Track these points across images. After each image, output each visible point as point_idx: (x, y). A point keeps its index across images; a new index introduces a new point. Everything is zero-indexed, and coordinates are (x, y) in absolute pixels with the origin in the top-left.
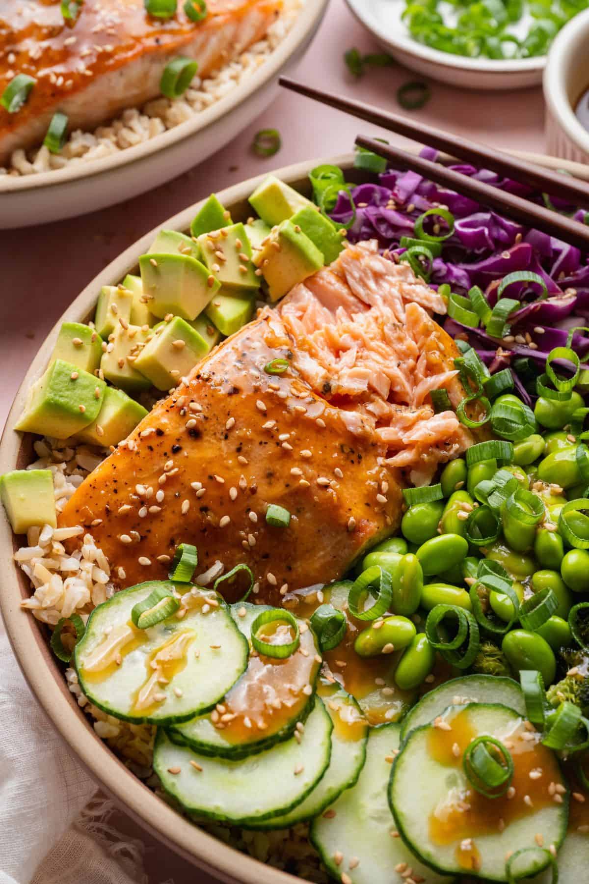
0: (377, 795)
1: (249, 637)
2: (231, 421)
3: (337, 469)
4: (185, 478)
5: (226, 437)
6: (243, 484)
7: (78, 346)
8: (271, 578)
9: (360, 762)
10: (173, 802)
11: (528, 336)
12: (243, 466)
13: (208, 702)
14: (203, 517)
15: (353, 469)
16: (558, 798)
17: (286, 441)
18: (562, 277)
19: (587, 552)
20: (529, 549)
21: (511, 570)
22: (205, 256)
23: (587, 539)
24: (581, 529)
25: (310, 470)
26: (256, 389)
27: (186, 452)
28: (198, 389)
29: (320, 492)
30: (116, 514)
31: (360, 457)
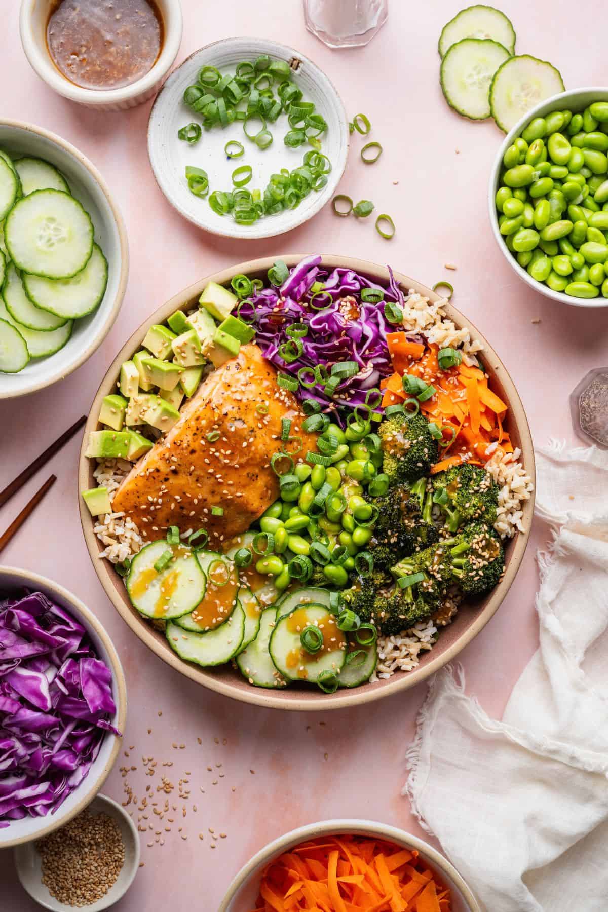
0: (266, 640)
1: (206, 573)
2: (192, 468)
4: (172, 493)
5: (191, 475)
6: (200, 497)
7: (114, 413)
8: (216, 534)
9: (257, 629)
10: (176, 653)
11: (346, 395)
12: (199, 487)
13: (189, 609)
14: (182, 512)
15: (254, 483)
16: (343, 648)
17: (220, 478)
18: (367, 352)
19: (367, 528)
20: (339, 521)
21: (330, 531)
22: (177, 355)
23: (367, 521)
24: (364, 516)
25: (232, 489)
26: (204, 451)
27: (171, 481)
28: (175, 449)
29: (238, 499)
30: (140, 509)
31: (257, 476)
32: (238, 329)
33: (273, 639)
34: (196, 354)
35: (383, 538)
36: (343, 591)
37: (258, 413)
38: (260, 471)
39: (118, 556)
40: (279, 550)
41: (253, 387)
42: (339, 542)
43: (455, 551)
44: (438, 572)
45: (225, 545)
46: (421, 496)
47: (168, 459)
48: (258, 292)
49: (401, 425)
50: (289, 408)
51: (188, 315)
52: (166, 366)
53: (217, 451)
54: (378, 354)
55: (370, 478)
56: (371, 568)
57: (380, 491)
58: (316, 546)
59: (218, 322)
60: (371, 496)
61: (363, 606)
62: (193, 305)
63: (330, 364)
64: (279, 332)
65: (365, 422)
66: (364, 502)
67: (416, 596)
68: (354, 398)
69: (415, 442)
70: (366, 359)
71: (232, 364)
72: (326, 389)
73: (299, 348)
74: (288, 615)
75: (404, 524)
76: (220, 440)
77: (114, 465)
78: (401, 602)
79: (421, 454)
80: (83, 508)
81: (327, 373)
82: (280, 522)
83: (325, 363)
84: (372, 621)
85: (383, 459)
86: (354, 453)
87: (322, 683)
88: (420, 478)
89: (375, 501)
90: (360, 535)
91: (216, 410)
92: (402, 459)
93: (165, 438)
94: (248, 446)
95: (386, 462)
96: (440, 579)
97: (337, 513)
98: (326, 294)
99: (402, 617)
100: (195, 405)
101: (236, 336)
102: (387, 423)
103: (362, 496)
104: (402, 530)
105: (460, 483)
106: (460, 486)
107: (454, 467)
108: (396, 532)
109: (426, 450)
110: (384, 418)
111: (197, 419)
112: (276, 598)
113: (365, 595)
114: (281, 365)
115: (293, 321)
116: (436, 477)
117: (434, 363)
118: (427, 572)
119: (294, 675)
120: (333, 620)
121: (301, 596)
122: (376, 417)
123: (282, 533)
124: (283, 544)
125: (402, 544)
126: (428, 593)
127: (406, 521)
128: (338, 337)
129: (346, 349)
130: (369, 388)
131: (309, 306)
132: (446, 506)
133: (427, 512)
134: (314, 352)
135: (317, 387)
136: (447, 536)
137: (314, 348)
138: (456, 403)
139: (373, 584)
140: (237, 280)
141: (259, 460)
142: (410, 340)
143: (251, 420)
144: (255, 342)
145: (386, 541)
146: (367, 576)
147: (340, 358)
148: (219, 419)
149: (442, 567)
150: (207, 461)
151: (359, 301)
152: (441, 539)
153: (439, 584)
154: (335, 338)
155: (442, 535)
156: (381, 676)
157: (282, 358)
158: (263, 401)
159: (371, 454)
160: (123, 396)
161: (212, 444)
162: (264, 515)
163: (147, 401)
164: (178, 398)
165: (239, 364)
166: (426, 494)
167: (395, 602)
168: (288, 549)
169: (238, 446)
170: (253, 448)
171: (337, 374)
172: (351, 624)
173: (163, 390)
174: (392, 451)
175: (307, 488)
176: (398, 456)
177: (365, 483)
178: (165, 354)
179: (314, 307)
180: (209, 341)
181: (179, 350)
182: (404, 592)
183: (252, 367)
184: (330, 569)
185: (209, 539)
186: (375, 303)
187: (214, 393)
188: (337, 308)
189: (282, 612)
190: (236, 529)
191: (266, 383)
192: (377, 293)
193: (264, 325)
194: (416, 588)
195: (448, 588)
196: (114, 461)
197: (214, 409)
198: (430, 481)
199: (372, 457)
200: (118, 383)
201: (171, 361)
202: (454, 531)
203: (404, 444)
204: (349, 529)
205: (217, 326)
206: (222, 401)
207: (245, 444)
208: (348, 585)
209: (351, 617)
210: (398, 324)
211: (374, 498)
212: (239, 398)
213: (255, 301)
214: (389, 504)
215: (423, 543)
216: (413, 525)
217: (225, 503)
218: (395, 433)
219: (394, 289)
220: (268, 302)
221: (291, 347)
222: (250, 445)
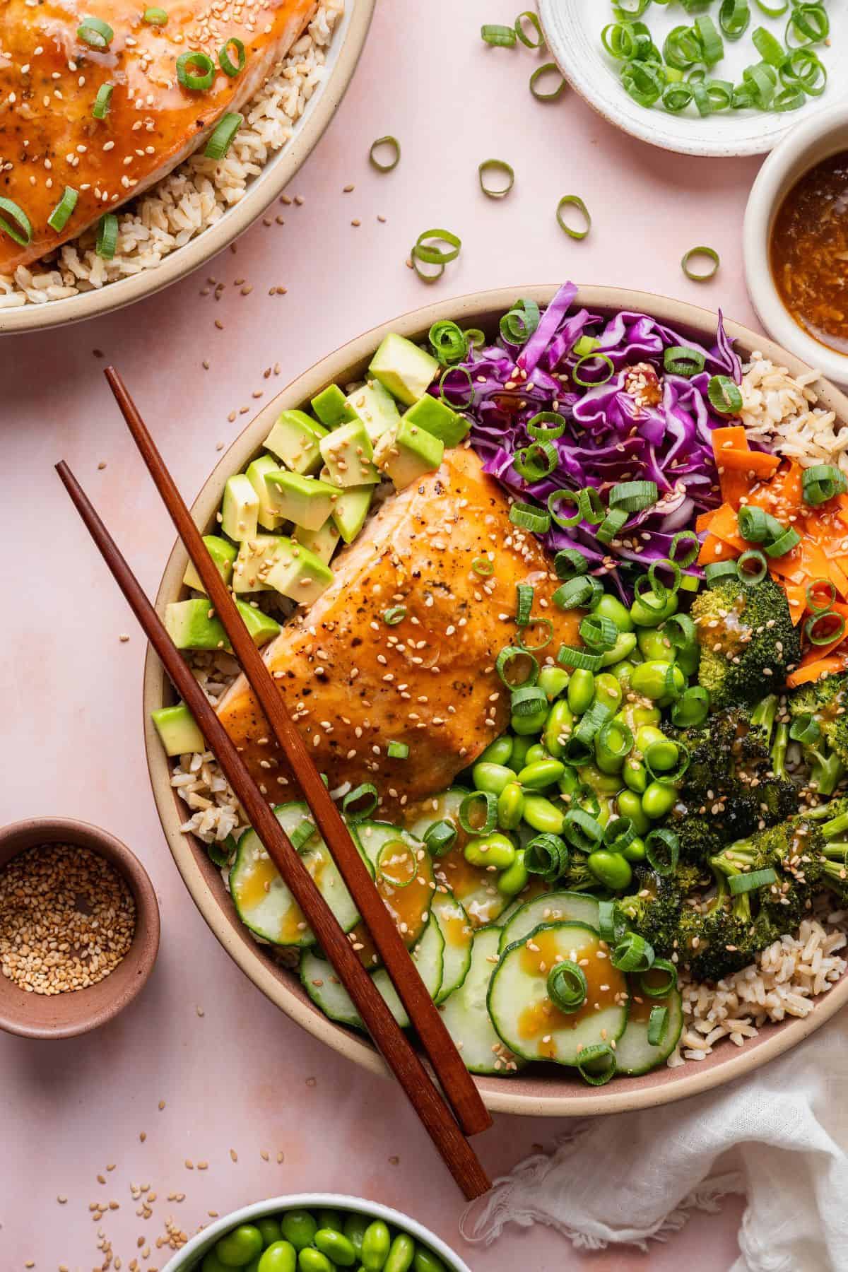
0: (479, 987)
1: (375, 865)
2: (355, 671)
3: (451, 708)
4: (316, 716)
5: (351, 684)
6: (367, 725)
8: (393, 792)
9: (466, 966)
10: (319, 1008)
11: (635, 541)
12: (366, 707)
14: (333, 751)
16: (622, 1003)
17: (405, 690)
18: (675, 464)
19: (666, 787)
20: (618, 772)
21: (601, 790)
22: (328, 465)
23: (670, 772)
24: (665, 762)
25: (426, 712)
26: (376, 642)
27: (315, 695)
28: (325, 638)
29: (436, 729)
30: (256, 744)
31: (471, 689)
32: (439, 420)
33: (496, 985)
34: (363, 464)
35: (699, 805)
36: (621, 898)
37: (476, 573)
38: (477, 679)
39: (214, 830)
40: (506, 824)
41: (465, 526)
42: (616, 809)
43: (829, 829)
44: (799, 869)
45: (409, 813)
46: (767, 727)
47: (310, 655)
48: (476, 352)
49: (734, 599)
50: (532, 566)
51: (347, 394)
52: (309, 486)
53: (400, 642)
54: (694, 468)
55: (677, 695)
56: (675, 858)
57: (692, 717)
58: (574, 815)
59: (402, 406)
60: (676, 727)
61: (660, 927)
62: (357, 375)
63: (607, 485)
64: (514, 426)
65: (668, 592)
66: (663, 737)
67: (755, 909)
68: (648, 548)
69: (760, 630)
70: (672, 477)
71: (429, 483)
72: (601, 530)
73: (550, 459)
74: (523, 942)
75: (738, 780)
76: (406, 622)
77: (208, 665)
78: (730, 923)
79: (771, 652)
80: (153, 741)
81: (602, 502)
82: (509, 773)
83: (599, 484)
84: (675, 957)
85: (700, 661)
86: (646, 648)
87: (582, 1067)
88: (765, 696)
89: (684, 736)
90: (656, 798)
91: (400, 568)
92: (736, 660)
93: (304, 616)
94: (456, 633)
95: (704, 665)
96: (803, 881)
97: (612, 757)
98: (602, 358)
99: (731, 948)
100: (360, 559)
101: (436, 433)
102: (708, 595)
103: (658, 727)
104: (733, 790)
105: (843, 706)
106: (841, 710)
107: (830, 677)
108: (723, 794)
109: (779, 646)
110: (703, 585)
111: (366, 582)
112: (500, 909)
113: (663, 907)
114: (518, 486)
115: (539, 408)
116: (795, 693)
117: (795, 488)
118: (779, 867)
119: (531, 1051)
120: (604, 951)
121: (546, 908)
122: (689, 582)
123: (513, 794)
124: (516, 813)
125: (733, 816)
126: (780, 905)
127: (743, 775)
128: (623, 436)
129: (635, 458)
130: (676, 530)
131: (571, 380)
132: (814, 748)
133: (778, 757)
134: (577, 464)
135: (582, 527)
136: (813, 803)
137: (576, 457)
138: (834, 559)
139: (677, 888)
140: (439, 329)
141: (475, 658)
142: (754, 446)
143: (462, 586)
144: (468, 444)
145: (703, 809)
146: (667, 873)
147: (623, 476)
148: (406, 584)
149: (806, 859)
150: (382, 659)
151: (661, 371)
152: (802, 808)
153: (799, 888)
154: (616, 438)
155: (804, 801)
156: (688, 1054)
157: (521, 474)
158: (484, 551)
159: (678, 650)
160: (227, 538)
161: (391, 628)
162: (480, 759)
163: (273, 548)
164: (328, 544)
165: (440, 484)
166: (775, 726)
167: (720, 922)
168: (523, 822)
169: (438, 633)
170: (465, 638)
171: (621, 504)
172: (638, 960)
173: (303, 529)
174: (718, 647)
175: (560, 710)
176: (729, 655)
177: (664, 703)
178: (306, 462)
179: (579, 381)
180: (387, 441)
181: (332, 456)
182: (733, 901)
183: (464, 490)
184: (601, 859)
185: (380, 801)
186: (689, 377)
187: (396, 535)
188: (621, 384)
189: (512, 937)
190: (428, 784)
191: (490, 519)
192: (692, 356)
193: (487, 412)
194: (756, 897)
195: (816, 895)
196: (209, 657)
197: (395, 566)
198: (784, 701)
199: (679, 656)
200: (219, 514)
201: (317, 477)
202: (828, 792)
203: (741, 633)
204: (637, 787)
205: (402, 413)
206: (409, 551)
207: (450, 630)
208: (632, 889)
209: (637, 946)
210: (730, 414)
211: (682, 729)
212: (440, 546)
213: (473, 369)
214: (711, 742)
215: (771, 814)
216: (755, 782)
217: (413, 735)
218: (723, 613)
219: (724, 350)
220: (497, 372)
221: (536, 454)
222: (459, 631)
